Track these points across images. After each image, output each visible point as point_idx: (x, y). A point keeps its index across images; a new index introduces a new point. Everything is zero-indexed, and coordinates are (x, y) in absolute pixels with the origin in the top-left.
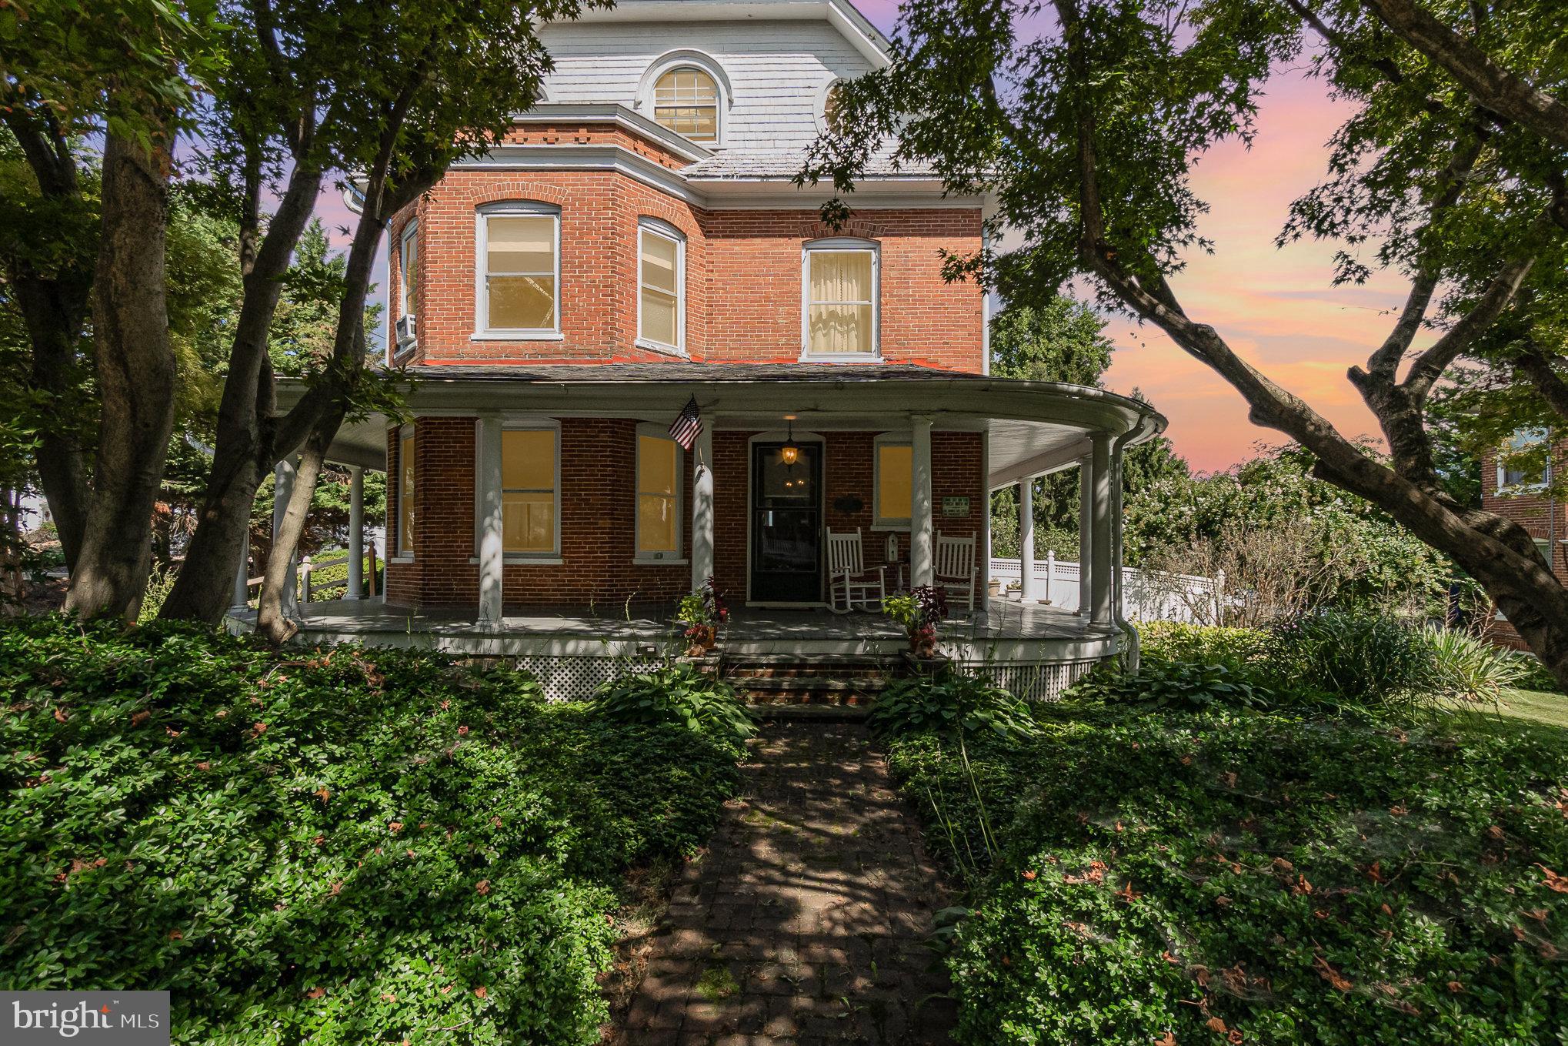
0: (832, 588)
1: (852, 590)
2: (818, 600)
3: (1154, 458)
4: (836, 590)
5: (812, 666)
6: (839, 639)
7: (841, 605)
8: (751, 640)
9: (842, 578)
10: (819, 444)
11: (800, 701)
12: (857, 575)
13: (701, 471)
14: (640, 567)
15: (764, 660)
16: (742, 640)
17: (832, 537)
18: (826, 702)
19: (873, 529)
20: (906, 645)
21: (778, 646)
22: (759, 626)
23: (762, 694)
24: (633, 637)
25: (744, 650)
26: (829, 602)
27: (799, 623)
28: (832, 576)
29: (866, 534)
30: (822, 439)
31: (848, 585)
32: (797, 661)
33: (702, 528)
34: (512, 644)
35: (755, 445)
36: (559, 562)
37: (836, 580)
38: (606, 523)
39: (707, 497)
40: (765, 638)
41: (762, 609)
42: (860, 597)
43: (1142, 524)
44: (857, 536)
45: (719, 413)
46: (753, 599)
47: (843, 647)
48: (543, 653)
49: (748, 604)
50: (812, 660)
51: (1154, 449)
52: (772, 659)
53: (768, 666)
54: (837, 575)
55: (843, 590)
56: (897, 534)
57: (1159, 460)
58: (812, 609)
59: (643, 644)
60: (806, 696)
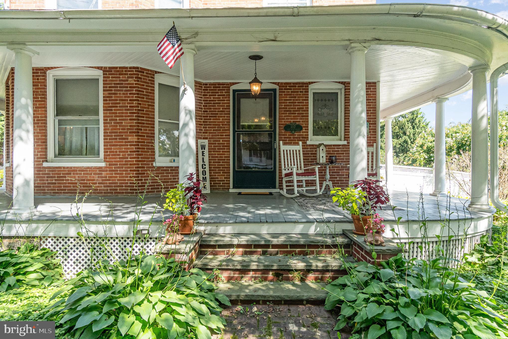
0: (284, 180)
1: (298, 181)
2: (274, 187)
3: (417, 121)
4: (286, 182)
5: (274, 246)
6: (296, 222)
7: (291, 191)
8: (227, 223)
9: (291, 174)
10: (275, 90)
11: (265, 279)
12: (300, 172)
13: (185, 90)
14: (159, 168)
15: (236, 241)
16: (219, 223)
17: (283, 148)
18: (288, 280)
19: (309, 143)
20: (351, 227)
21: (248, 228)
22: (235, 210)
23: (232, 274)
24: (133, 222)
25: (222, 230)
26: (282, 189)
27: (264, 206)
28: (284, 172)
29: (305, 146)
30: (277, 87)
31: (295, 178)
32: (263, 243)
33: (186, 135)
34: (37, 228)
35: (234, 91)
36: (103, 165)
37: (287, 175)
38: (133, 138)
39: (190, 111)
40: (237, 221)
41: (240, 194)
42: (302, 186)
43: (425, 148)
44: (299, 147)
45: (198, 44)
46: (234, 187)
47: (299, 228)
48: (62, 234)
49: (231, 191)
50: (275, 241)
51: (417, 117)
52: (243, 240)
53: (239, 246)
54: (287, 172)
55: (292, 181)
56: (326, 146)
57: (419, 121)
58: (271, 194)
59: (141, 227)
60: (270, 275)
